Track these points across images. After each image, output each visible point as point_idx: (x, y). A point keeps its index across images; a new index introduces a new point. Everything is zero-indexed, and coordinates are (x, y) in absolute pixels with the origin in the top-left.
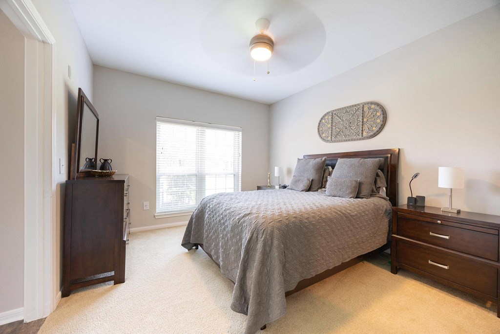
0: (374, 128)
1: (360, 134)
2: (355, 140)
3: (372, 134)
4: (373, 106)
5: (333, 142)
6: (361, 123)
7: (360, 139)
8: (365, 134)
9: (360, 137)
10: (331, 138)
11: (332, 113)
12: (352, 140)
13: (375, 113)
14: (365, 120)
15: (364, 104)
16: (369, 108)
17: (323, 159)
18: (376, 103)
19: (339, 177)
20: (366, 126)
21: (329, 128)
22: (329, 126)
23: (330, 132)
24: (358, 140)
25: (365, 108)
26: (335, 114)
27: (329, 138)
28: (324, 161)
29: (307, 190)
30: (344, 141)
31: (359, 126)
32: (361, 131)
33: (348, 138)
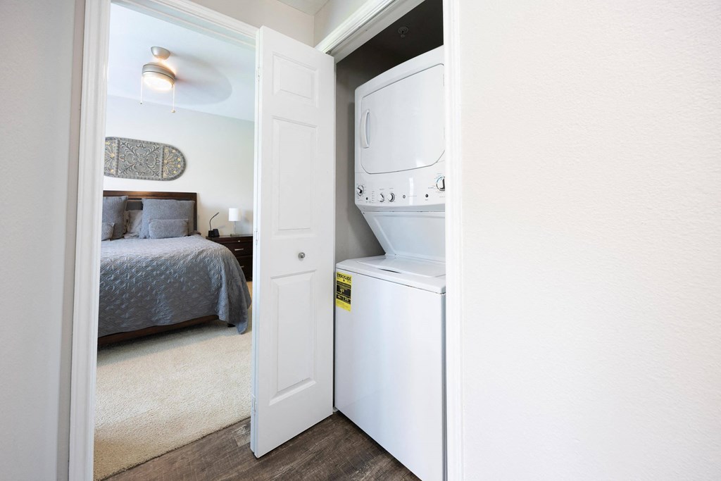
0: (175, 172)
1: (160, 174)
2: (152, 179)
3: (170, 177)
4: (174, 151)
5: (119, 177)
6: (161, 163)
7: (159, 180)
8: (164, 175)
9: (160, 177)
10: (117, 171)
11: (119, 141)
12: (149, 179)
13: (176, 158)
14: (166, 162)
15: (165, 146)
16: (171, 152)
17: (123, 198)
18: (176, 150)
19: (160, 219)
20: (166, 168)
21: (113, 158)
22: (113, 155)
23: (114, 164)
24: (156, 180)
25: (166, 150)
26: (124, 144)
27: (113, 171)
28: (125, 201)
29: (111, 239)
30: (138, 178)
31: (158, 166)
32: (160, 172)
33: (144, 176)
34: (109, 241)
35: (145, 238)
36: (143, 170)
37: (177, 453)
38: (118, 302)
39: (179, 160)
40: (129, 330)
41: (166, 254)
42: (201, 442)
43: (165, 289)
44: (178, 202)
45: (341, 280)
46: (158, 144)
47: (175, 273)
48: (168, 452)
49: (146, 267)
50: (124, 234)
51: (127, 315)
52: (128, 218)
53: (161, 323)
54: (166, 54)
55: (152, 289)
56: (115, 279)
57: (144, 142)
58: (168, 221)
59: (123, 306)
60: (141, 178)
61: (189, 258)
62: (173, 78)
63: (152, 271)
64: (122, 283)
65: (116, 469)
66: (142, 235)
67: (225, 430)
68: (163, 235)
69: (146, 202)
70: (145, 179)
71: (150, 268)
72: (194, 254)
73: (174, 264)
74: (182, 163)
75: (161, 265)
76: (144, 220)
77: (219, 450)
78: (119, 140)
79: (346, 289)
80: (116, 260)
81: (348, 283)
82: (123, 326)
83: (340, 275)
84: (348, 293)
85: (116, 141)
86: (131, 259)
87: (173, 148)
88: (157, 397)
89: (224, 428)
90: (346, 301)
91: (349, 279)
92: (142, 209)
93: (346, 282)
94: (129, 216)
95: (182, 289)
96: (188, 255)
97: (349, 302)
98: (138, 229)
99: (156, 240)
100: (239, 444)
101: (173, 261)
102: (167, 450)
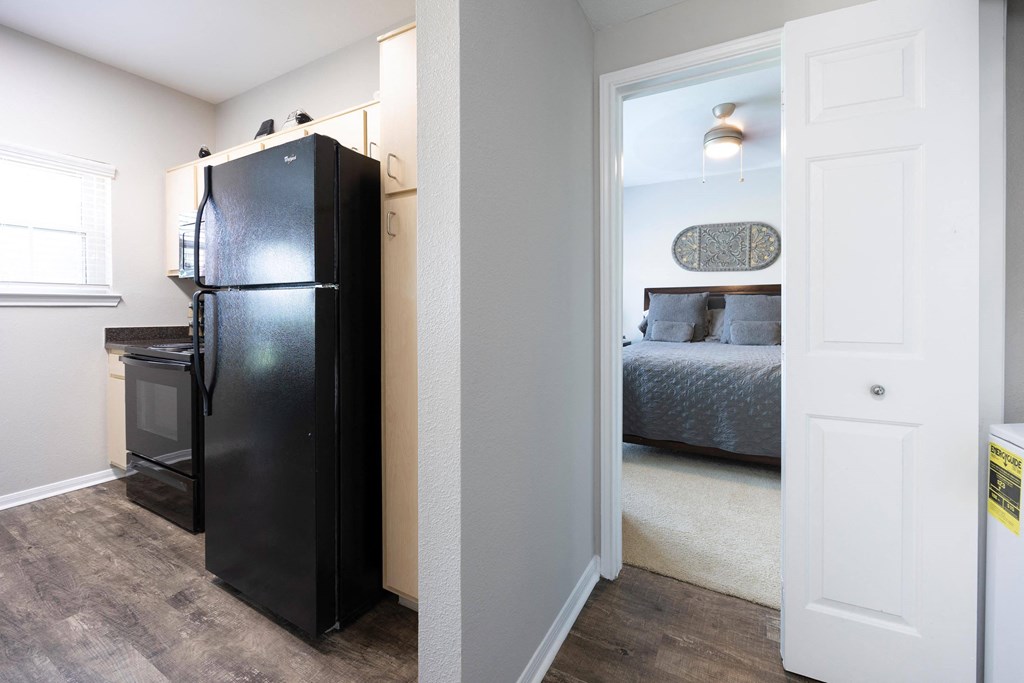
0: (766, 257)
1: (747, 263)
2: (738, 270)
3: (761, 264)
4: (764, 229)
5: (701, 271)
6: (747, 248)
7: (746, 270)
8: (753, 263)
9: (747, 266)
10: (700, 264)
11: (700, 229)
12: (734, 270)
13: (767, 238)
14: (753, 245)
15: (752, 225)
16: (760, 231)
17: (704, 294)
18: (768, 226)
19: (745, 319)
20: (754, 254)
21: (695, 250)
22: (695, 247)
23: (696, 256)
24: (742, 270)
25: (754, 230)
26: (705, 231)
27: (695, 265)
28: (706, 298)
29: (692, 341)
30: (721, 270)
31: (744, 252)
32: (747, 259)
33: (728, 267)
34: (689, 344)
35: (727, 343)
36: (727, 259)
37: (696, 590)
38: (679, 408)
39: (772, 240)
40: (690, 443)
41: (730, 363)
42: (725, 598)
43: (727, 406)
44: (769, 297)
45: (1000, 461)
46: (743, 224)
47: (740, 389)
48: (687, 583)
49: (707, 375)
50: (706, 336)
51: (688, 426)
52: (709, 317)
53: (723, 447)
54: (729, 109)
55: (713, 404)
56: (676, 384)
57: (726, 225)
58: (753, 323)
59: (684, 415)
60: (725, 270)
61: (759, 373)
62: (739, 136)
63: (713, 381)
64: (682, 389)
65: (642, 564)
66: (723, 340)
67: (757, 607)
68: (747, 341)
69: (729, 299)
70: (729, 270)
71: (710, 378)
72: (766, 369)
73: (739, 378)
74: (776, 243)
75: (724, 376)
76: (727, 321)
77: (743, 622)
78: (701, 227)
79: (1011, 483)
80: (678, 363)
81: (1016, 473)
82: (685, 435)
83: (996, 450)
84: (1013, 493)
85: (698, 230)
86: (691, 365)
87: (763, 225)
88: (699, 524)
89: (757, 604)
90: (1009, 511)
91: (1016, 463)
92: (724, 307)
93: (1010, 468)
94: (712, 316)
95: (748, 411)
96: (759, 369)
97: (1016, 514)
98: (719, 332)
99: (738, 346)
100: (769, 634)
101: (738, 373)
102: (687, 580)
